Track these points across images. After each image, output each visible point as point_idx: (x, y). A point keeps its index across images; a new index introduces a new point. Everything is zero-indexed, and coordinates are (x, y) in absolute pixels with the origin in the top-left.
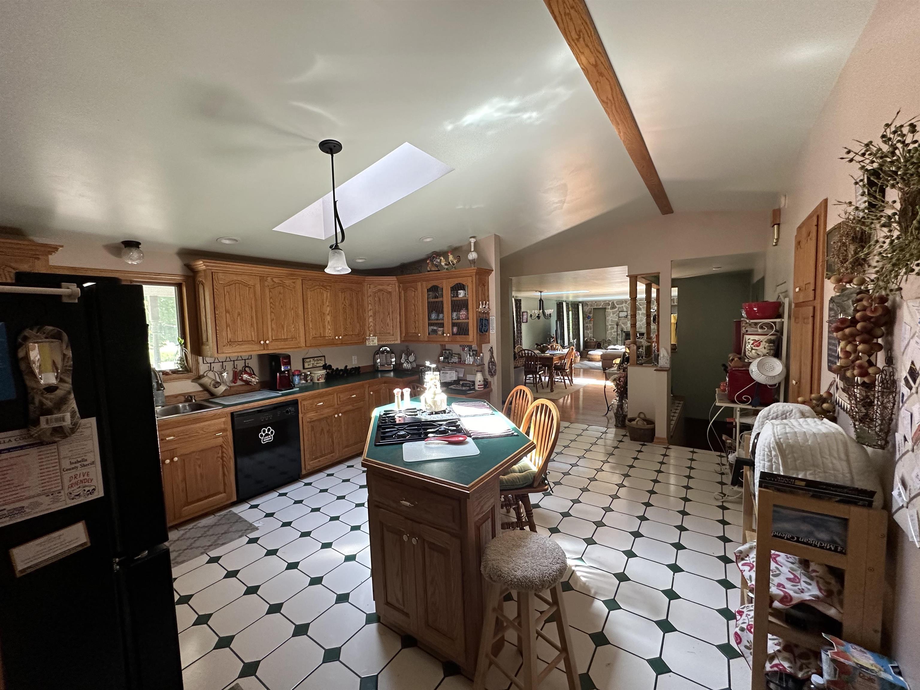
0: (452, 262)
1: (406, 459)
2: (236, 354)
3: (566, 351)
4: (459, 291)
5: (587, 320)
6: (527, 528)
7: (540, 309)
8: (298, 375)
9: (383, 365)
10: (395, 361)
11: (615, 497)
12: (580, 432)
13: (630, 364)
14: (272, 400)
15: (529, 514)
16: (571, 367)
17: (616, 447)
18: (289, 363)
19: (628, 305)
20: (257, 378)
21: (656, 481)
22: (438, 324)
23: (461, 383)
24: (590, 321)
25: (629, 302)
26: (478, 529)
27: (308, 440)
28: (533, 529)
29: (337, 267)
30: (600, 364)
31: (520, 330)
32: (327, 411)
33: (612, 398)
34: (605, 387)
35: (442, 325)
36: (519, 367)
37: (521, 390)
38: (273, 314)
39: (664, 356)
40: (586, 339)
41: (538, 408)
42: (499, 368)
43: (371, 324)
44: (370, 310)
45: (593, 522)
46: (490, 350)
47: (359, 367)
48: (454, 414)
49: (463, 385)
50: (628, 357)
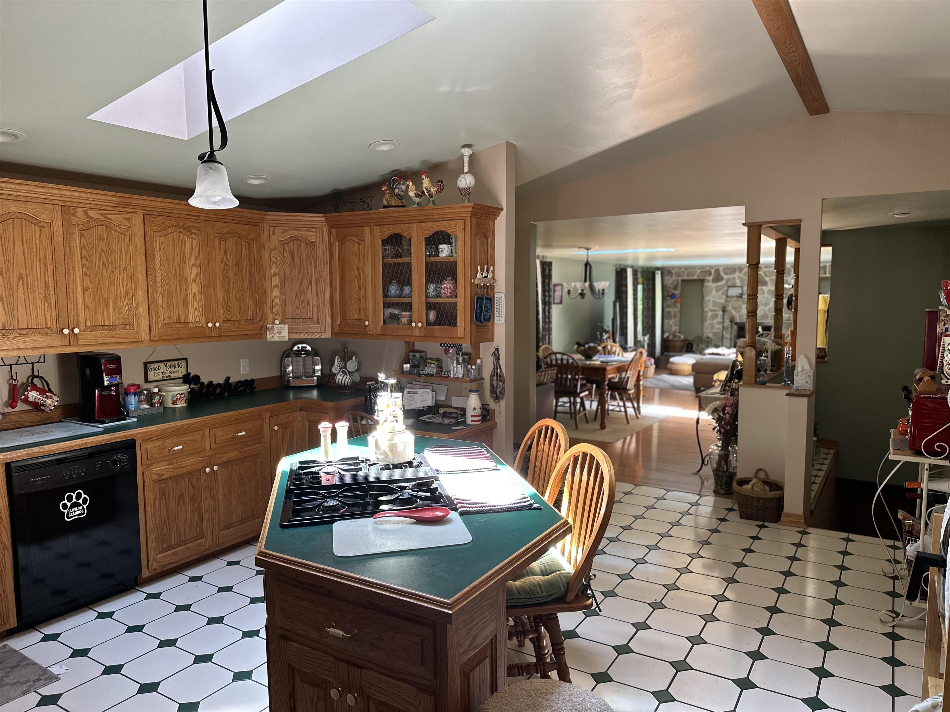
0: (428, 191)
1: (340, 550)
2: (15, 353)
3: (629, 356)
4: (441, 246)
5: (670, 301)
6: (554, 674)
7: (585, 281)
8: (135, 394)
9: (298, 378)
10: (322, 370)
11: (710, 618)
12: (650, 502)
13: (744, 384)
14: (85, 440)
15: (558, 649)
16: (637, 386)
17: (715, 531)
18: (118, 371)
19: (744, 274)
20: (55, 398)
21: (781, 591)
22: (402, 304)
23: (441, 411)
24: (675, 302)
25: (746, 270)
26: (466, 676)
27: (154, 515)
28: (564, 677)
29: (211, 196)
30: (689, 381)
31: (549, 317)
32: (189, 461)
33: (711, 442)
34: (698, 422)
35: (408, 307)
36: (545, 384)
37: (547, 427)
38: (87, 279)
39: (803, 370)
40: (666, 335)
41: (576, 459)
42: (509, 386)
43: (277, 301)
44: (275, 275)
45: (670, 663)
46: (494, 354)
47: (253, 381)
48: (427, 469)
49: (444, 415)
50: (741, 369)
